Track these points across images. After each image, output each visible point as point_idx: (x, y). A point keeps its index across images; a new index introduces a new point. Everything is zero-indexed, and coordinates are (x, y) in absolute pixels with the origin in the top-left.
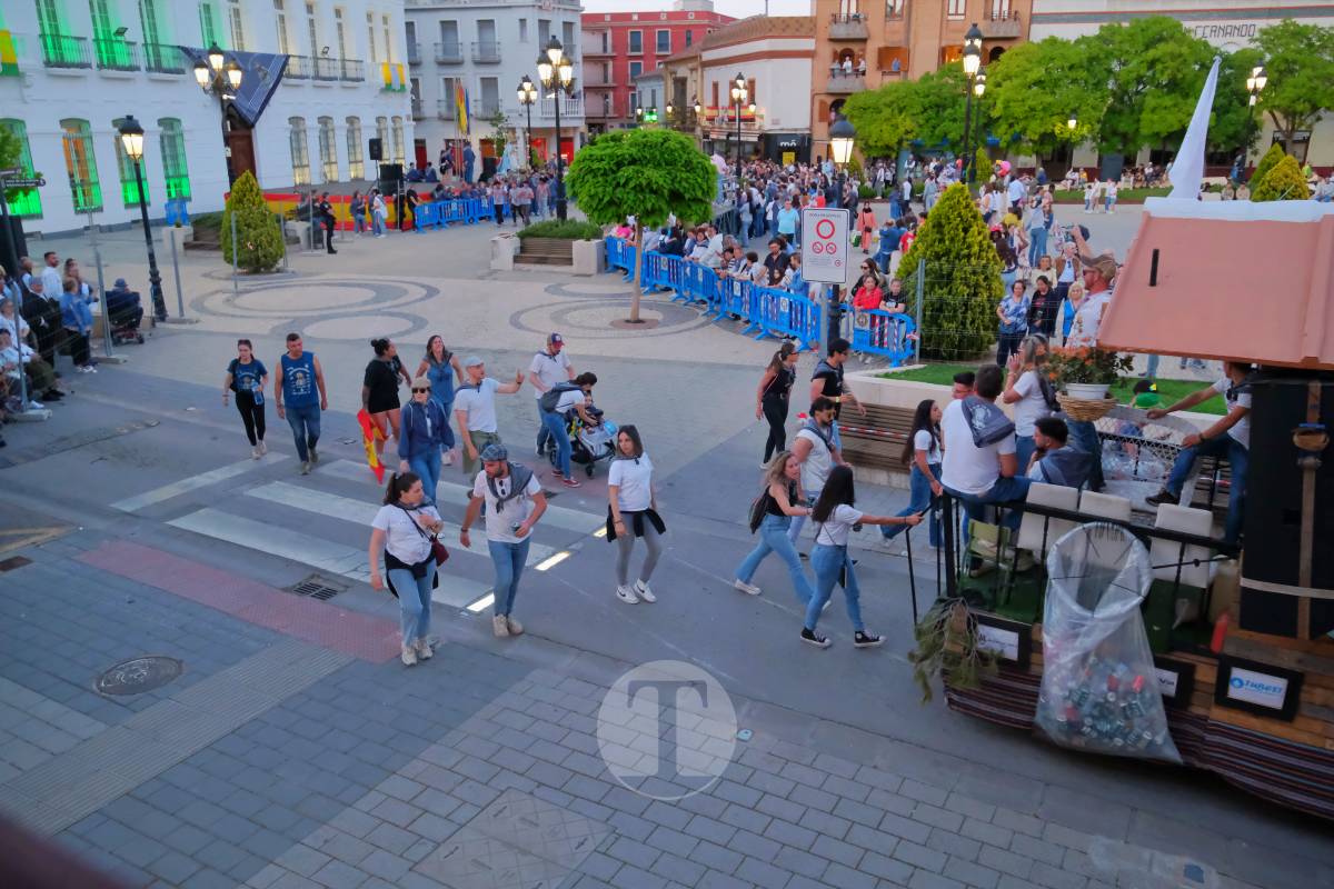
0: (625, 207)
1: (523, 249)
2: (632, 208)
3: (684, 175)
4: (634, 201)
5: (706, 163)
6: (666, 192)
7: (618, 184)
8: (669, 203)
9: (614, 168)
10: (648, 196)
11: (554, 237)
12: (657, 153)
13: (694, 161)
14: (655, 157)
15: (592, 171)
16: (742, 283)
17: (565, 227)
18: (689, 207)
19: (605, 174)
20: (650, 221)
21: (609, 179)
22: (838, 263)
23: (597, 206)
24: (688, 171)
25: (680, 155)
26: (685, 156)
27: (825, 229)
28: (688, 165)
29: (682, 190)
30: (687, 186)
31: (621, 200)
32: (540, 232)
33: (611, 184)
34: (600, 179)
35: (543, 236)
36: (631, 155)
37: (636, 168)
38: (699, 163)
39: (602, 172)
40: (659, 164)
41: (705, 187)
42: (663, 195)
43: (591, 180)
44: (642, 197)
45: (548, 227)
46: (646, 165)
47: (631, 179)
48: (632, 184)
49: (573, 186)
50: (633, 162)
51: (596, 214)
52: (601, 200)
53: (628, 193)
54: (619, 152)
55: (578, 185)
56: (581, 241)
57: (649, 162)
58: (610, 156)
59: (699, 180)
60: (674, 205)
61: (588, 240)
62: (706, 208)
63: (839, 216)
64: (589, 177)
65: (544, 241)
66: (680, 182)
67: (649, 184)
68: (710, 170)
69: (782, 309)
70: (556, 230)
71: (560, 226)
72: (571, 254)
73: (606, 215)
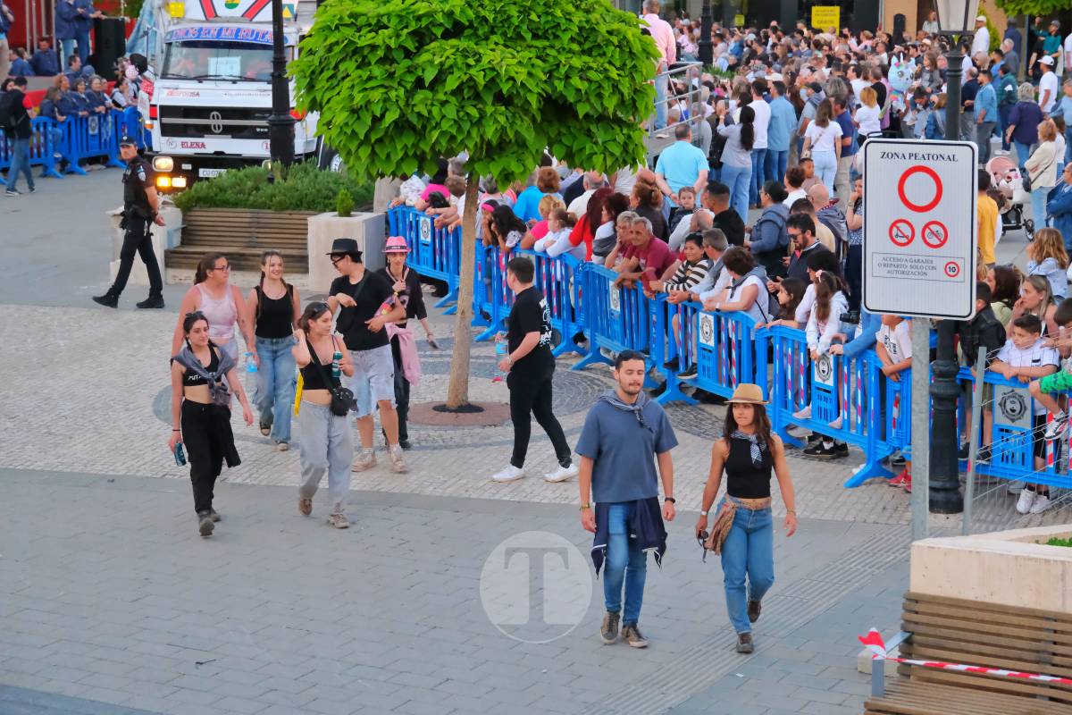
0: (435, 134)
1: (185, 231)
2: (453, 138)
3: (577, 62)
4: (455, 121)
5: (630, 36)
6: (533, 100)
7: (419, 83)
8: (539, 129)
9: (411, 46)
10: (489, 109)
11: (264, 206)
12: (513, 11)
13: (603, 29)
14: (509, 17)
15: (357, 51)
16: (719, 316)
17: (290, 182)
18: (589, 134)
19: (387, 59)
20: (495, 170)
21: (401, 67)
22: (952, 269)
23: (367, 135)
24: (588, 52)
25: (567, 14)
26: (578, 17)
27: (921, 189)
28: (588, 40)
29: (571, 99)
30: (583, 86)
31: (426, 120)
32: (229, 195)
33: (399, 84)
34: (377, 71)
35: (236, 205)
36: (450, 14)
37: (463, 43)
38: (610, 33)
39: (380, 53)
40: (522, 38)
41: (626, 90)
42: (526, 112)
43: (355, 74)
44: (474, 112)
45: (250, 184)
46: (487, 38)
47: (450, 70)
48: (452, 83)
49: (311, 87)
50: (456, 30)
51: (365, 153)
52: (376, 120)
53: (444, 103)
54: (422, 8)
55: (322, 83)
56: (328, 217)
57: (493, 32)
58: (400, 16)
59: (614, 73)
60: (553, 133)
61: (347, 213)
62: (629, 137)
63: (952, 158)
64: (350, 66)
65: (241, 216)
66: (567, 77)
67: (492, 83)
68: (637, 48)
69: (817, 379)
70: (268, 189)
71: (278, 179)
72: (304, 246)
73: (388, 156)
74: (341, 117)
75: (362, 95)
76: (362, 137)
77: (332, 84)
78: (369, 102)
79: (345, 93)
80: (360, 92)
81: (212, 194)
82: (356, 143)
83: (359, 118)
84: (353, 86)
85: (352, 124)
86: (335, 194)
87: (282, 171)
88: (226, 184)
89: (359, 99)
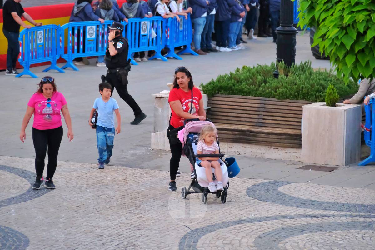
11: (269, 95)
17: (291, 77)
23: (352, 47)
32: (244, 85)
35: (248, 93)
49: (311, 8)
51: (350, 60)
52: (361, 36)
56: (318, 105)
61: (332, 104)
65: (253, 102)
70: (274, 83)
71: (282, 75)
72: (299, 127)
73: (368, 63)
74: (333, 33)
75: (350, 16)
76: (348, 48)
77: (327, 6)
78: (355, 22)
79: (337, 14)
80: (348, 14)
81: (232, 85)
82: (343, 52)
83: (347, 33)
84: (344, 9)
85: (341, 38)
86: (324, 88)
87: (285, 69)
88: (242, 77)
89: (347, 19)
